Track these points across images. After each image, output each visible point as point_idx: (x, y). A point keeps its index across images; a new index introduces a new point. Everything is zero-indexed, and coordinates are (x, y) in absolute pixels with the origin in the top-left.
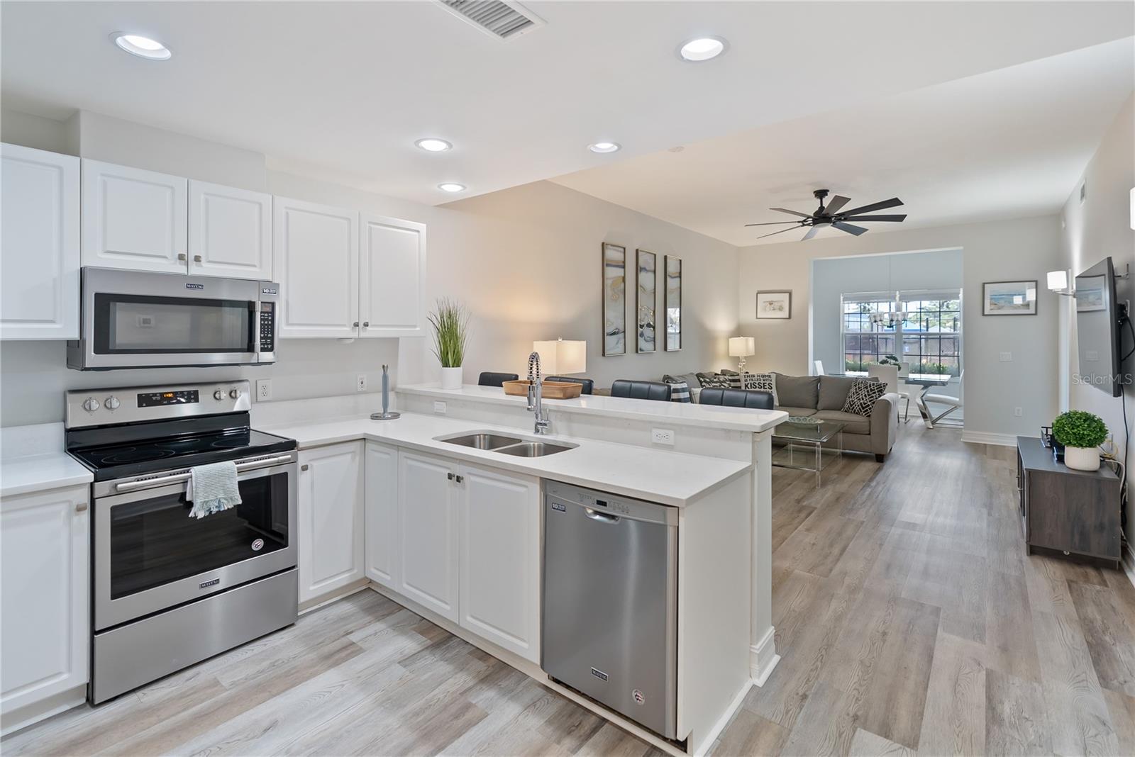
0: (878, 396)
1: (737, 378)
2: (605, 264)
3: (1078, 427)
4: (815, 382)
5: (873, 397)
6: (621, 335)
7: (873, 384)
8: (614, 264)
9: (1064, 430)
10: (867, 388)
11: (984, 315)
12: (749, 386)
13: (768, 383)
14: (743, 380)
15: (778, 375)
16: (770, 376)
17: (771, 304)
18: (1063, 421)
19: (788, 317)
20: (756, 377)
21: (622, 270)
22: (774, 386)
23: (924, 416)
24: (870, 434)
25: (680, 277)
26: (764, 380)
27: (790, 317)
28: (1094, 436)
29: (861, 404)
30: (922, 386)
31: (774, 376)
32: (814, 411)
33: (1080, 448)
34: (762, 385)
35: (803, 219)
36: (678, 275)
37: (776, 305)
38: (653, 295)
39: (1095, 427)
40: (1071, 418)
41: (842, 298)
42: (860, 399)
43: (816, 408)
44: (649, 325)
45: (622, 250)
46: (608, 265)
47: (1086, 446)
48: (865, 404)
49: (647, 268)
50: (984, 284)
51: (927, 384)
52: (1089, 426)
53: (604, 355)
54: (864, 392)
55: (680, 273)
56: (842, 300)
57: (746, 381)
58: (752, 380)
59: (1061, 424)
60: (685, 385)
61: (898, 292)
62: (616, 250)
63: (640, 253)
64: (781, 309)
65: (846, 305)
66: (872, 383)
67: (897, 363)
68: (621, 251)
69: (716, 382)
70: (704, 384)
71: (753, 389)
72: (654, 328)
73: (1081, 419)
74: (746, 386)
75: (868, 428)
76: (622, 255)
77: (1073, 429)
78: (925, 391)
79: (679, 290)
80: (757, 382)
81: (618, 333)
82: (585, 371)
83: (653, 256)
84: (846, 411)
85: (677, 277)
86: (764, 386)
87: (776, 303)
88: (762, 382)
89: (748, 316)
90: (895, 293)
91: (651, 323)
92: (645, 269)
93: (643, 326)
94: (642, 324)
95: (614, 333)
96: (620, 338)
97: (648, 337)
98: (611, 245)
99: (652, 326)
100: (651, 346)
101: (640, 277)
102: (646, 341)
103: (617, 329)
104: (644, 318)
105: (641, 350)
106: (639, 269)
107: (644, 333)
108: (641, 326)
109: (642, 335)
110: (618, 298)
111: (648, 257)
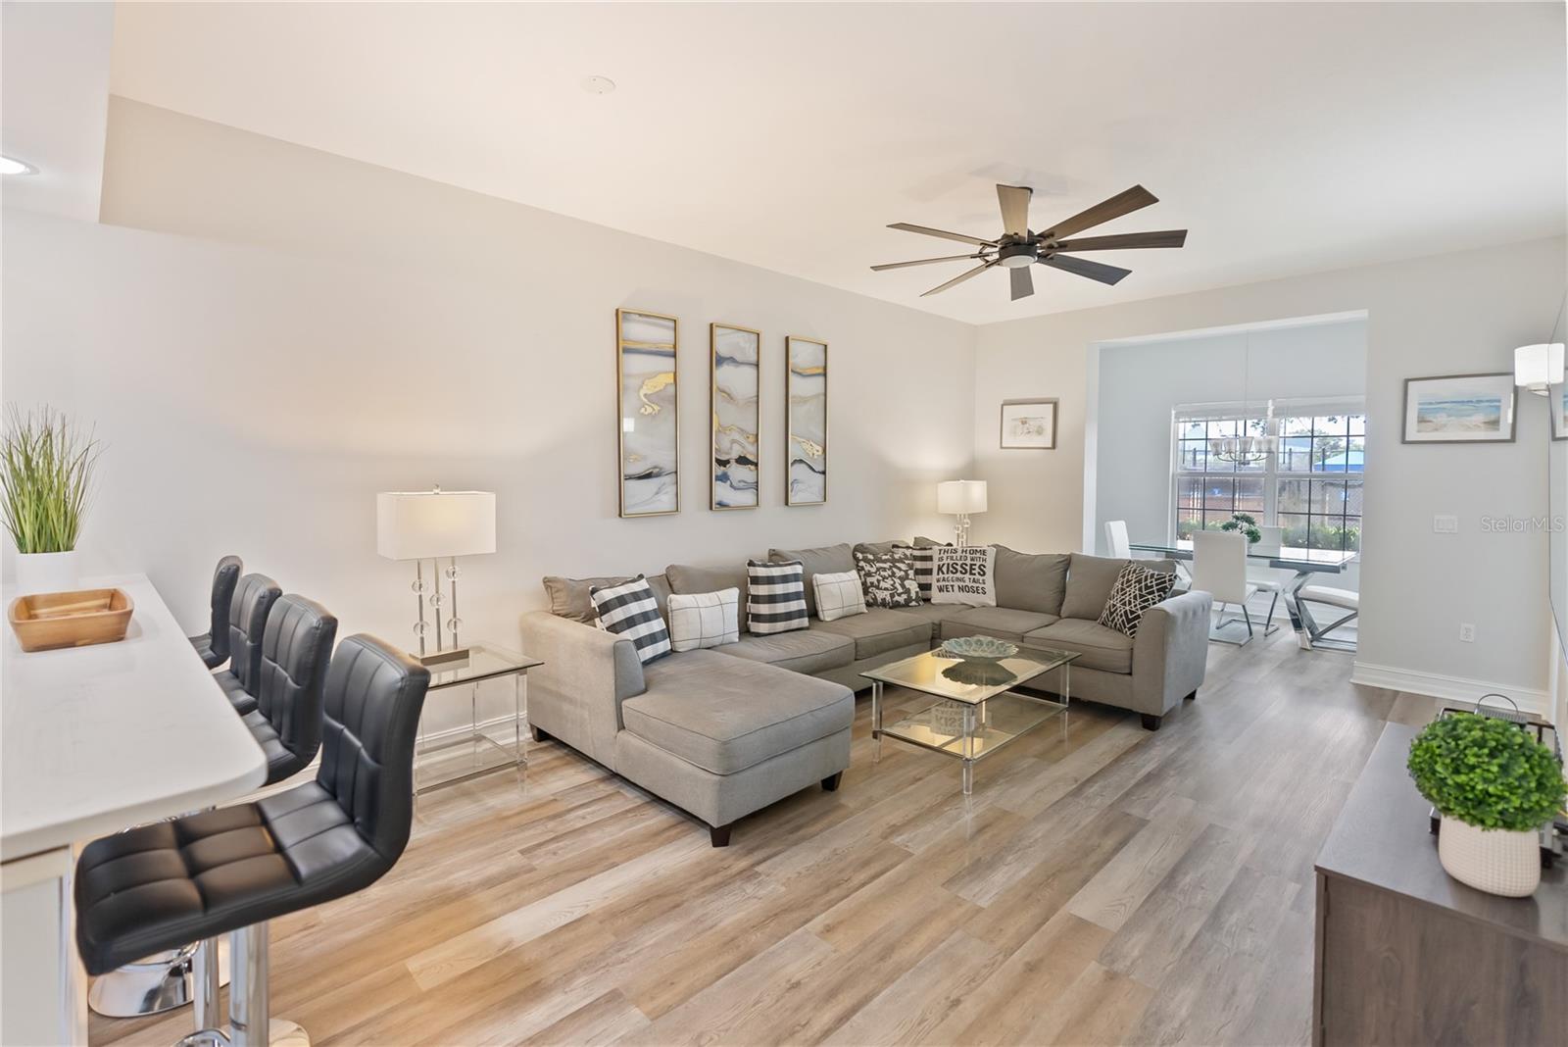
0: (1157, 598)
1: (927, 553)
2: (624, 349)
3: (1472, 768)
4: (1061, 565)
5: (1148, 600)
6: (668, 479)
7: (1152, 576)
8: (645, 347)
9: (1434, 772)
10: (1140, 582)
11: (1404, 442)
12: (945, 569)
13: (978, 564)
14: (936, 557)
15: (1000, 550)
16: (984, 552)
17: (1024, 423)
18: (1435, 744)
19: (1050, 445)
20: (959, 554)
21: (673, 360)
22: (989, 571)
23: (1297, 624)
24: (1130, 674)
25: (825, 375)
26: (972, 559)
27: (1054, 447)
28: (1517, 802)
29: (1126, 612)
30: (1296, 572)
31: (991, 554)
32: (1057, 617)
33: (1478, 828)
34: (968, 568)
35: (976, 249)
36: (821, 371)
37: (1033, 425)
38: (755, 406)
39: (1524, 777)
40: (1457, 739)
41: (1173, 412)
42: (1124, 604)
43: (1059, 615)
44: (742, 460)
45: (672, 324)
46: (627, 351)
47: (1495, 826)
48: (1132, 613)
49: (738, 357)
50: (1407, 381)
51: (1305, 569)
52: (1504, 769)
53: (620, 515)
54: (1134, 590)
55: (825, 368)
56: (1173, 417)
57: (941, 559)
58: (952, 559)
59: (1427, 750)
60: (799, 569)
61: (1270, 402)
62: (649, 324)
63: (717, 331)
64: (1040, 431)
65: (1181, 425)
66: (1152, 572)
67: (1253, 528)
68: (667, 327)
69: (885, 561)
70: (862, 564)
71: (951, 575)
72: (756, 465)
73: (1481, 747)
74: (940, 569)
75: (1127, 664)
76: (673, 333)
77: (1457, 771)
78: (1302, 580)
79: (823, 398)
80: (960, 563)
81: (658, 475)
82: (494, 551)
83: (755, 337)
84: (1103, 624)
85: (819, 375)
86: (971, 569)
87: (1031, 423)
88: (969, 562)
89: (987, 445)
90: (1267, 403)
91: (749, 457)
92: (732, 360)
93: (728, 462)
94: (724, 458)
95: (648, 476)
96: (664, 484)
97: (740, 482)
98: (640, 315)
99: (751, 463)
100: (747, 497)
101: (719, 373)
102: (735, 488)
103: (655, 467)
104: (731, 448)
105: (721, 504)
106: (716, 360)
107: (729, 473)
108: (723, 463)
109: (724, 478)
110: (659, 411)
111: (740, 338)
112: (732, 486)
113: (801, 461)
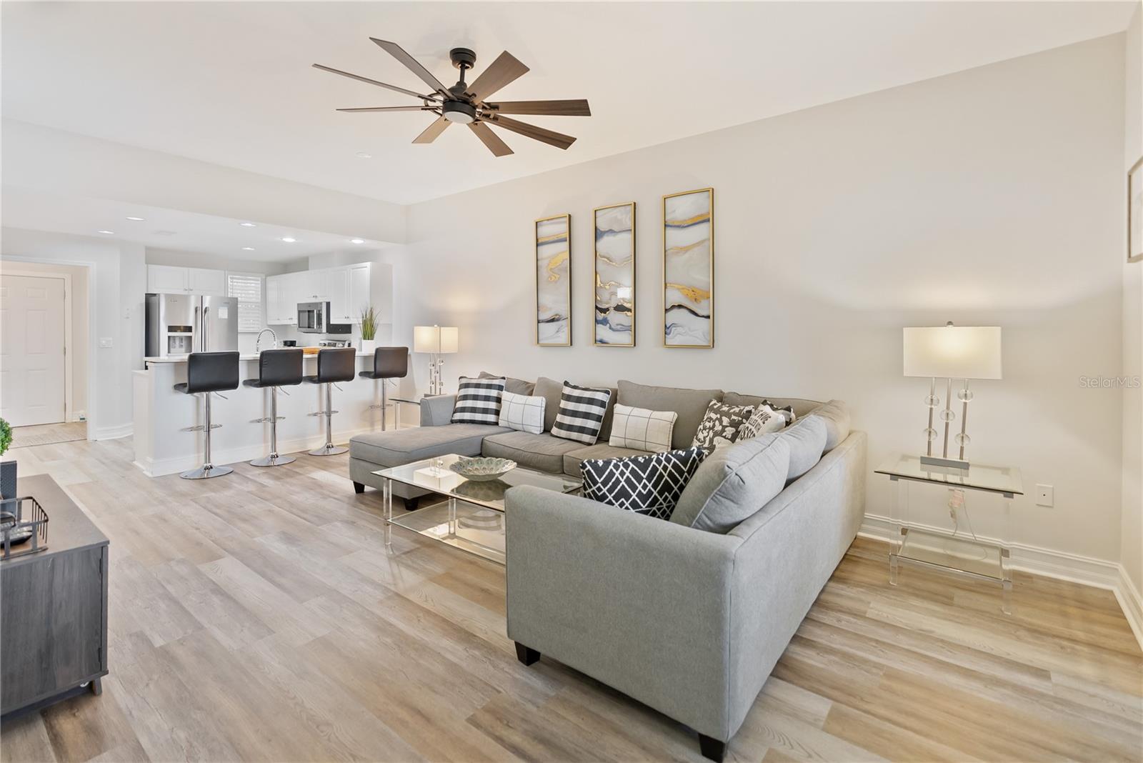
2: (538, 243)
6: (566, 323)
8: (551, 239)
21: (568, 242)
25: (713, 218)
36: (706, 217)
38: (631, 264)
44: (621, 308)
45: (568, 219)
46: (542, 244)
49: (615, 229)
55: (712, 212)
62: (554, 223)
63: (600, 213)
68: (565, 223)
72: (634, 311)
76: (568, 225)
79: (707, 244)
81: (559, 320)
83: (631, 207)
91: (625, 305)
92: (611, 231)
93: (608, 309)
94: (604, 306)
95: (552, 320)
96: (562, 326)
97: (617, 325)
98: (548, 220)
99: (629, 310)
100: (626, 338)
101: (601, 244)
102: (614, 330)
103: (556, 315)
104: (610, 299)
105: (602, 342)
106: (598, 234)
107: (609, 318)
108: (605, 311)
109: (605, 322)
110: (559, 278)
111: (617, 213)
112: (610, 328)
113: (680, 306)
